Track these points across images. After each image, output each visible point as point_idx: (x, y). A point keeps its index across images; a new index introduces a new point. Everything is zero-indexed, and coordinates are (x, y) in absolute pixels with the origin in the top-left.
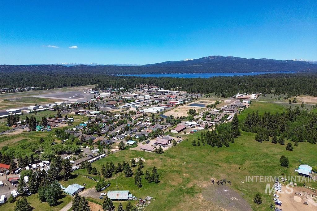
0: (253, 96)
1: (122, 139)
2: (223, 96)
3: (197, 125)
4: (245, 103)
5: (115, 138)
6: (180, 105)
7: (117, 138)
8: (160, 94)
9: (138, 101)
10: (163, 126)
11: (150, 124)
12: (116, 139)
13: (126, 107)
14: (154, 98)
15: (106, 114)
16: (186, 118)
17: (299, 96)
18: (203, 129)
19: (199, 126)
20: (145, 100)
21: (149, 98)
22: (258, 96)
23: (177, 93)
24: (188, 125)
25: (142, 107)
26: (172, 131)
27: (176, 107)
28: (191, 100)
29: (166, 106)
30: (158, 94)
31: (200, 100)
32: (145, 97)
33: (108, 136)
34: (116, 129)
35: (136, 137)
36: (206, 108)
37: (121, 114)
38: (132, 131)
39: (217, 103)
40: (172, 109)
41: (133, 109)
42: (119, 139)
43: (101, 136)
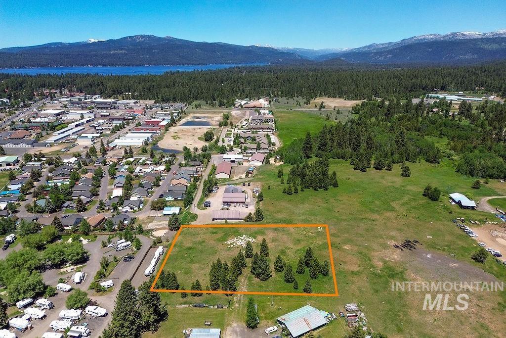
0: (263, 102)
1: (141, 207)
2: (221, 105)
3: (244, 158)
4: (264, 114)
5: (124, 210)
6: (169, 125)
7: (131, 208)
8: (107, 108)
9: (77, 126)
10: (188, 168)
11: (162, 168)
12: (129, 210)
13: (64, 140)
14: (101, 115)
15: (39, 160)
16: (211, 148)
17: (317, 99)
18: (260, 164)
19: (248, 161)
20: (88, 121)
21: (92, 117)
22: (270, 102)
23: (135, 103)
24: (229, 160)
25: (100, 137)
26: (218, 176)
27: (167, 130)
28: (178, 115)
29: (148, 131)
30: (102, 108)
31: (192, 115)
32: (82, 117)
33: (107, 208)
34: (101, 188)
35: (167, 199)
36: (218, 127)
37: (76, 157)
38: (143, 187)
39: (226, 117)
40: (163, 134)
41: (85, 143)
42: (136, 209)
43: (86, 209)
